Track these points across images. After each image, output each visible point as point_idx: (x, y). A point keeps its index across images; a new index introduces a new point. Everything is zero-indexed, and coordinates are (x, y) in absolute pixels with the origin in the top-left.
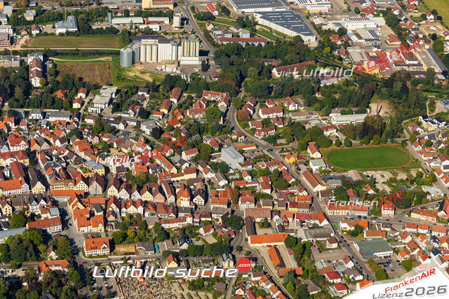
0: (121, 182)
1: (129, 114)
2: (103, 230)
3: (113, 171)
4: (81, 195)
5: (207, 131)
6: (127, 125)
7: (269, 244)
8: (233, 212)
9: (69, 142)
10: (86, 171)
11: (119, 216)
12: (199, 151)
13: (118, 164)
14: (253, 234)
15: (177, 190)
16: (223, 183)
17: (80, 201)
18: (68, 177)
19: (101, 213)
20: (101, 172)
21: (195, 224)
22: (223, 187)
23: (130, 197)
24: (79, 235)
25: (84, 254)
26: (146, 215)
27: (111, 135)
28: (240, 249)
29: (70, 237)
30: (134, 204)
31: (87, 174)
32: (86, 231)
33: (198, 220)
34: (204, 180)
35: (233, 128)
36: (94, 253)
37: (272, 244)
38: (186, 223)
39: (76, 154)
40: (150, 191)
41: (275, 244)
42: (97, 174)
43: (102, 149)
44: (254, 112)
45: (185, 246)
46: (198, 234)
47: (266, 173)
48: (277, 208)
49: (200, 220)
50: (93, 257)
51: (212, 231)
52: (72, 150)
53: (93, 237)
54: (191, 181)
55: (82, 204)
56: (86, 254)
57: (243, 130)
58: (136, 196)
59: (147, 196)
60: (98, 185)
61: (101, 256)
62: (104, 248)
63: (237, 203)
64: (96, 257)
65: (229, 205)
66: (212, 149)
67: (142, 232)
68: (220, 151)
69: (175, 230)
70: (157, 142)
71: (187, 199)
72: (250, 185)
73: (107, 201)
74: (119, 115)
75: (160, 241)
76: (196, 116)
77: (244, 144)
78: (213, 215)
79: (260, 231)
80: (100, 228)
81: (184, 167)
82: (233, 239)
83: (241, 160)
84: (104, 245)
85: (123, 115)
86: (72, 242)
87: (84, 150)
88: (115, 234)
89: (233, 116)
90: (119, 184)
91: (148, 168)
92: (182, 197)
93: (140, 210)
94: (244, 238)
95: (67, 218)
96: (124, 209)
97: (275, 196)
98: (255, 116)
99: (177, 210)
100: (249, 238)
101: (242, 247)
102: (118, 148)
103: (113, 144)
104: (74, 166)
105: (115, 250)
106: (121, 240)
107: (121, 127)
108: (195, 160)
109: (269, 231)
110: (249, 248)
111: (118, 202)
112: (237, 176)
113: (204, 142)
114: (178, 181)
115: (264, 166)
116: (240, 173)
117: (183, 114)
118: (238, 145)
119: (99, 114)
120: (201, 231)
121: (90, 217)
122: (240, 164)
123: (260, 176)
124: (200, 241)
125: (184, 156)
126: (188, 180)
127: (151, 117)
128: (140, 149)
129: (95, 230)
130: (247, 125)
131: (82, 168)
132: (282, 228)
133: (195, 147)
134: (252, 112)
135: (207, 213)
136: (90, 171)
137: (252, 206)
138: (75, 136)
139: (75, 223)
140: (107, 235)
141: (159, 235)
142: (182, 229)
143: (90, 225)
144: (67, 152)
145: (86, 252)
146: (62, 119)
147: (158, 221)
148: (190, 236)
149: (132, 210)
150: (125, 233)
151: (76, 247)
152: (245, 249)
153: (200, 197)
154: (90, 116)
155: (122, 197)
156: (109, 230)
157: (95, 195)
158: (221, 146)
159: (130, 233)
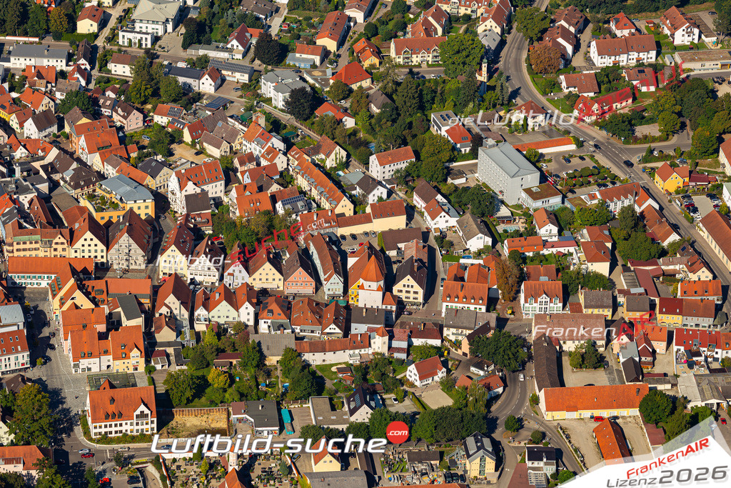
0: (198, 235)
1: (230, 51)
2: (142, 368)
3: (179, 205)
4: (85, 271)
5: (443, 101)
6: (223, 80)
7: (597, 413)
8: (502, 322)
9: (61, 127)
10: (102, 205)
11: (187, 330)
12: (417, 154)
13: (191, 188)
14: (553, 385)
15: (351, 261)
16: (478, 242)
17: (81, 287)
18: (54, 221)
19: (139, 321)
20: (145, 208)
21: (396, 355)
22: (478, 254)
23: (221, 278)
24: (76, 381)
25: (87, 433)
26: (263, 327)
27: (176, 107)
28: (517, 425)
29: (52, 384)
30: (231, 297)
31: (106, 215)
32: (95, 369)
33: (404, 345)
34: (425, 236)
35: (515, 93)
36: (113, 428)
37: (606, 413)
38: (370, 351)
39: (79, 160)
40: (276, 262)
41: (615, 412)
42: (131, 215)
43: (152, 145)
44: (577, 48)
45: (363, 415)
46: (402, 382)
47: (600, 218)
48: (625, 314)
49: (410, 345)
50: (110, 441)
51: (441, 374)
52: (70, 148)
53: (112, 386)
54: (391, 238)
55: (87, 294)
56: (93, 431)
57: (543, 99)
58: (238, 276)
59: (267, 277)
60: (134, 246)
61: (133, 439)
62: (142, 415)
63: (515, 298)
64: (118, 441)
65: (491, 303)
66: (454, 148)
67: (247, 375)
68: (474, 154)
69: (340, 370)
70: (303, 129)
71: (374, 285)
72: (554, 250)
73: (155, 290)
74: (201, 52)
75: (296, 400)
76: (416, 59)
77: (542, 138)
78: (446, 332)
79: (574, 378)
80: (132, 361)
81: (372, 198)
82: (498, 397)
83: (533, 179)
84: (142, 408)
85: (212, 54)
86: (55, 398)
87: (102, 149)
88: (172, 378)
89: (516, 59)
90: (191, 241)
91: (274, 199)
92: (361, 281)
93: (246, 313)
94: (530, 395)
95: (46, 332)
96: (201, 312)
97: (621, 281)
98: (578, 61)
99: (346, 315)
100: (542, 395)
101: (520, 420)
102: (193, 145)
103: (180, 132)
104: (73, 192)
105: (173, 423)
106: (189, 394)
107: (206, 85)
108: (405, 179)
109: (600, 378)
110: (541, 422)
111: (187, 292)
112: (520, 225)
113: (434, 130)
114: (354, 237)
115: (593, 197)
116: (528, 216)
117: (378, 53)
118: (526, 139)
119: (147, 51)
120: (412, 373)
121: (109, 330)
122: (528, 191)
123: (583, 225)
124: (407, 402)
125: (376, 169)
126: (383, 233)
127: (289, 60)
128: (255, 148)
129: (119, 366)
130: (555, 86)
131: (91, 197)
132: (636, 370)
133: (405, 143)
134: (569, 49)
135: (429, 325)
136: (115, 206)
137: (556, 307)
138: (76, 110)
139: (65, 346)
140: (153, 381)
141: (295, 383)
142: (358, 368)
143: (106, 352)
144: (54, 152)
145: (91, 425)
146: (45, 62)
147: (292, 344)
148: (379, 388)
149: (223, 313)
150: (204, 378)
151: (67, 411)
152: (531, 425)
153: (412, 282)
154: (123, 56)
155: (198, 279)
156: (159, 367)
157: (126, 271)
158: (477, 142)
159: (215, 376)
